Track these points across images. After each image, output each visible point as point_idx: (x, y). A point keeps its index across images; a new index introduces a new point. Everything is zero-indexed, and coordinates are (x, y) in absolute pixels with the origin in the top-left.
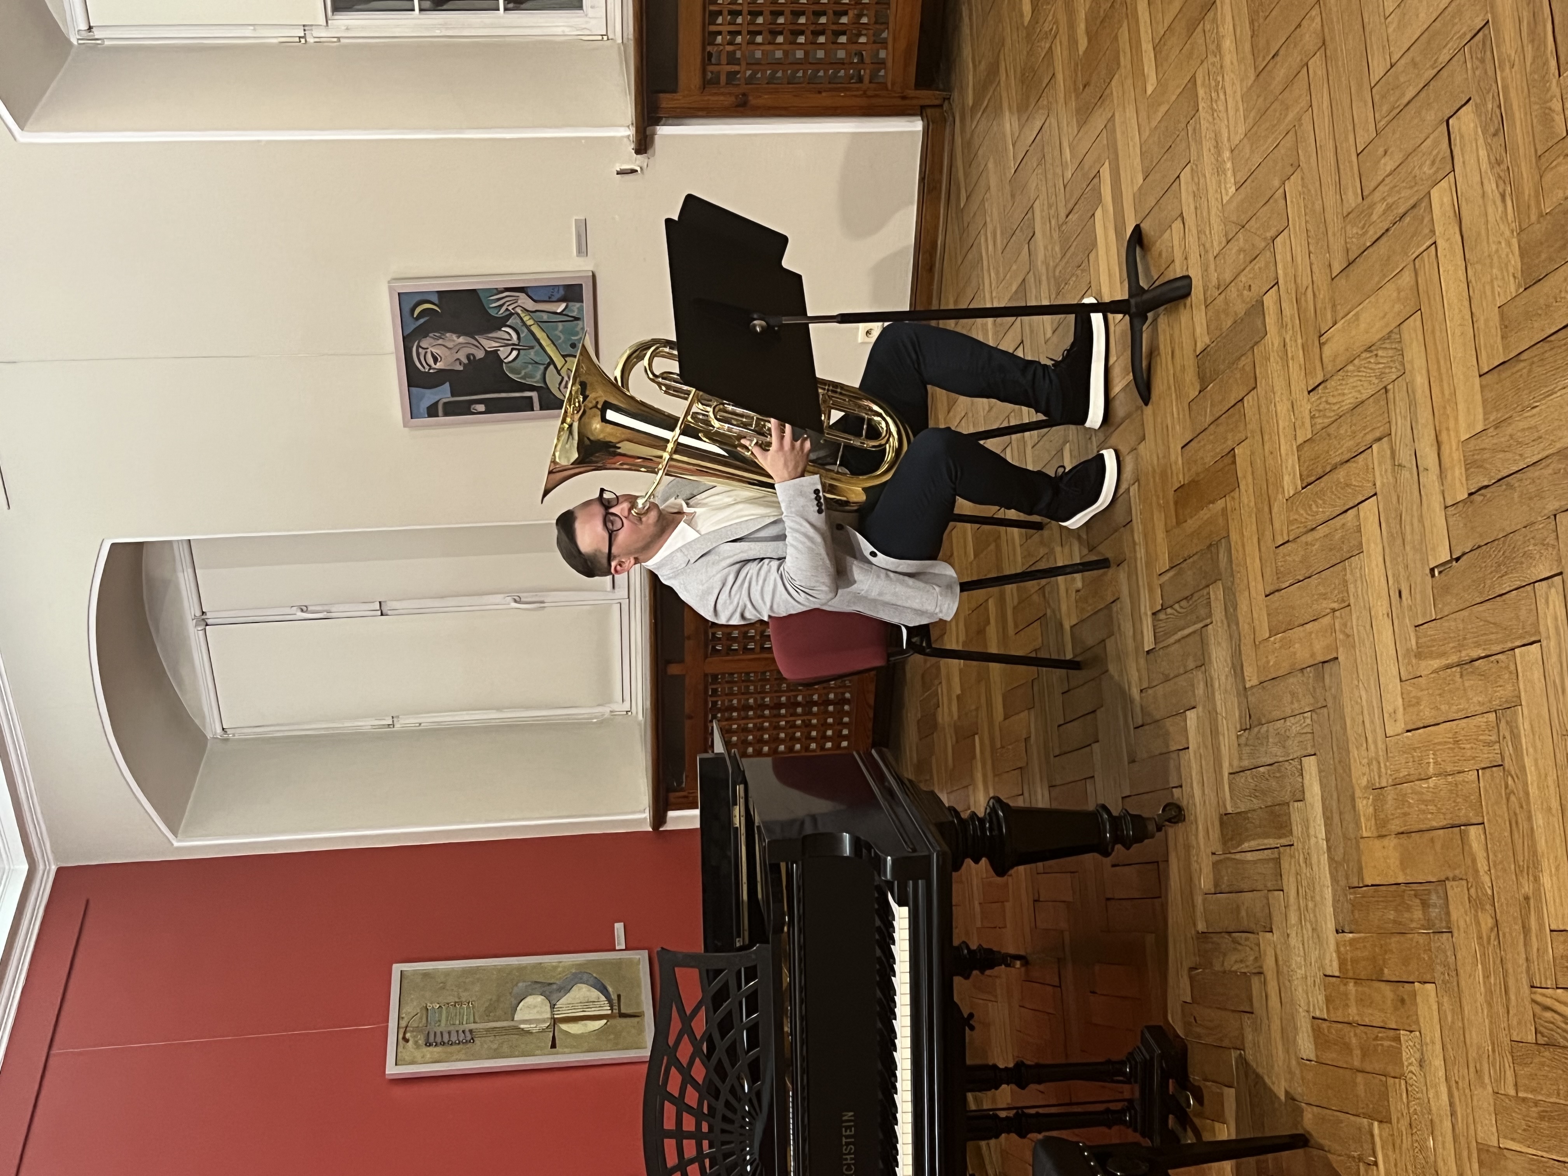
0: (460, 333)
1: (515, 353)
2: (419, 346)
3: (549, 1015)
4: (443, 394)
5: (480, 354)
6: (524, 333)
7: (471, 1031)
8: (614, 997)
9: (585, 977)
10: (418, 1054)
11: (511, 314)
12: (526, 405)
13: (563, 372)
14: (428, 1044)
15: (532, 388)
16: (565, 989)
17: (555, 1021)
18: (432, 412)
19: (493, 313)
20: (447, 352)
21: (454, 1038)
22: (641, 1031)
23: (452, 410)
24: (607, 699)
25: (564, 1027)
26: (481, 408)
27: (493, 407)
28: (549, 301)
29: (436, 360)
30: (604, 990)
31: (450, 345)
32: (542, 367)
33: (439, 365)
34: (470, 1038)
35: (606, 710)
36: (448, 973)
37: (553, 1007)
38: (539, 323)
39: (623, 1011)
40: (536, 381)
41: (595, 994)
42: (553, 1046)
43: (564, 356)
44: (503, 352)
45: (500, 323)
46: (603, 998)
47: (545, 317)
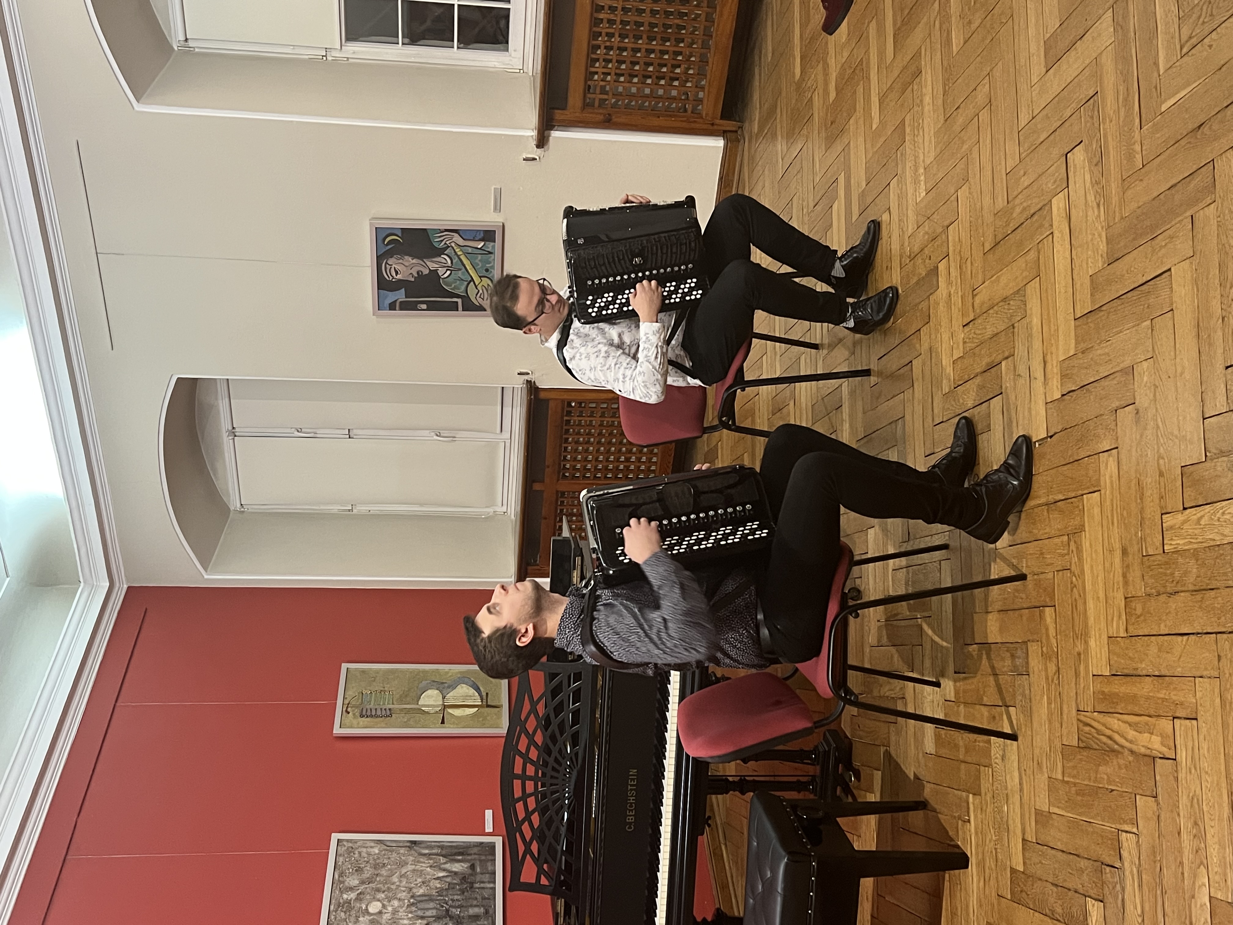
0: (414, 257)
1: (449, 272)
2: (386, 263)
3: (441, 703)
4: (400, 295)
5: (426, 272)
6: (456, 260)
7: (390, 709)
8: (484, 694)
9: (466, 680)
10: (355, 722)
11: (449, 247)
12: (453, 307)
13: (479, 287)
14: (362, 716)
15: (458, 296)
16: (453, 687)
17: (445, 707)
18: (392, 307)
19: (436, 245)
20: (405, 269)
21: (379, 713)
22: (499, 716)
23: (405, 306)
24: (492, 504)
25: (450, 711)
26: (424, 306)
27: (433, 307)
28: (473, 240)
29: (397, 273)
30: (478, 689)
31: (407, 264)
32: (466, 283)
33: (399, 277)
34: (390, 714)
35: (491, 510)
36: (377, 671)
37: (444, 698)
38: (466, 254)
39: (489, 703)
40: (461, 291)
41: (472, 691)
42: (443, 722)
43: (480, 277)
44: (441, 271)
45: (440, 252)
46: (477, 694)
47: (470, 250)
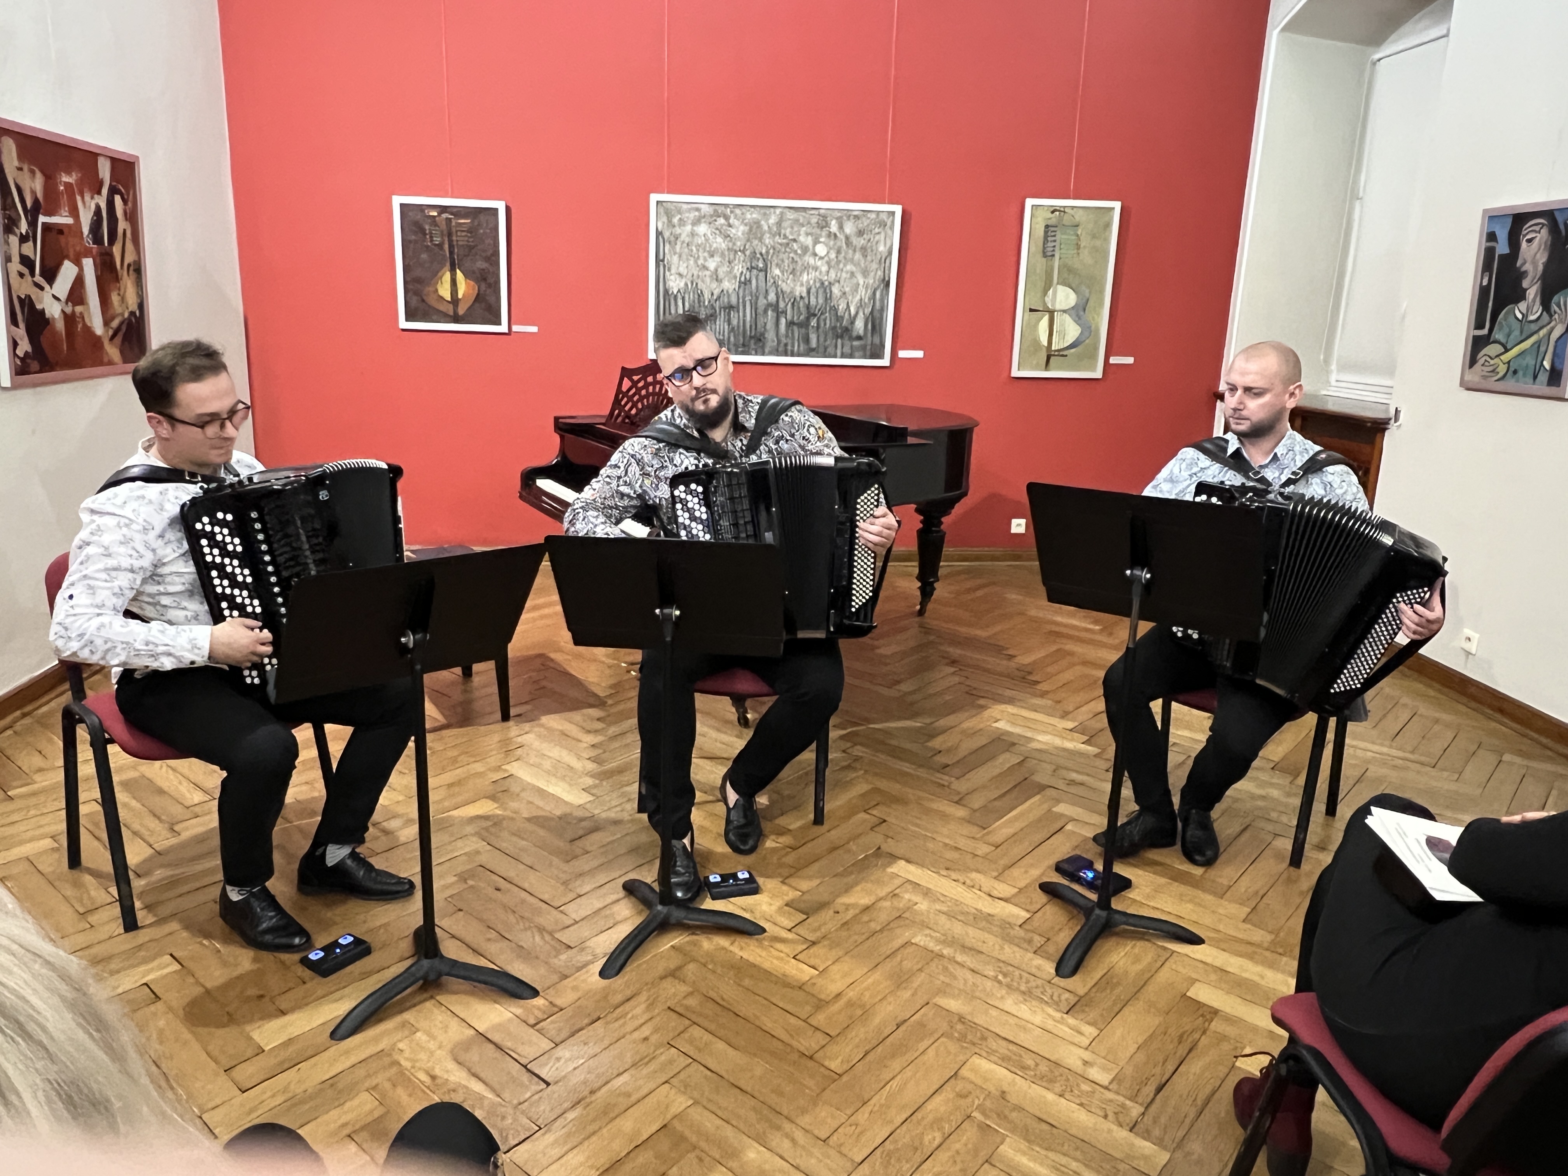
0: (1547, 265)
1: (1520, 316)
2: (1543, 225)
3: (1058, 307)
4: (1502, 248)
5: (1525, 284)
6: (1534, 327)
7: (1053, 256)
8: (1065, 353)
9: (1087, 334)
10: (1040, 219)
11: (1551, 316)
12: (1479, 325)
13: (1497, 360)
14: (1047, 226)
15: (1491, 330)
16: (1078, 320)
17: (1051, 313)
18: (1491, 237)
19: (1555, 298)
20: (1532, 252)
21: (1050, 244)
22: (1036, 368)
23: (1489, 253)
25: (1046, 319)
26: (1485, 283)
27: (1483, 292)
29: (1529, 241)
30: (1072, 346)
31: (1538, 255)
33: (1524, 244)
34: (1047, 255)
35: (1334, 367)
36: (1107, 240)
37: (1064, 311)
39: (1052, 358)
40: (1498, 335)
41: (1070, 339)
42: (1031, 310)
43: (1509, 362)
45: (1546, 305)
46: (1066, 345)
